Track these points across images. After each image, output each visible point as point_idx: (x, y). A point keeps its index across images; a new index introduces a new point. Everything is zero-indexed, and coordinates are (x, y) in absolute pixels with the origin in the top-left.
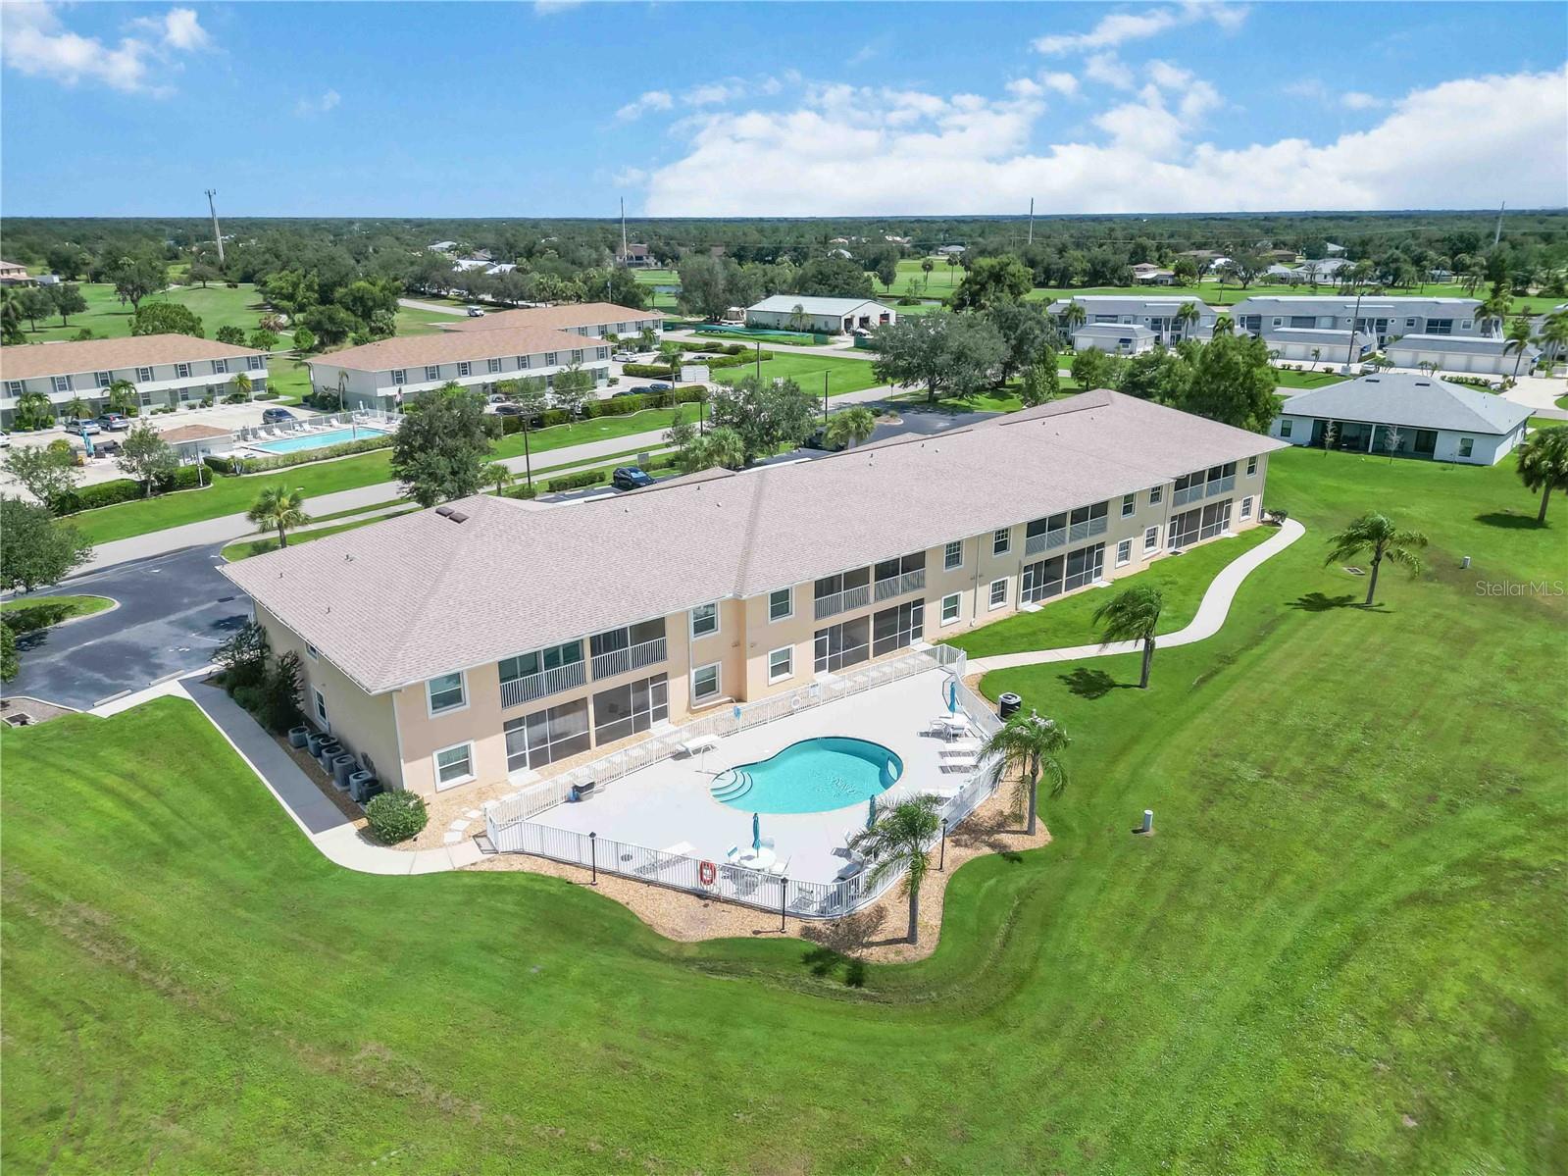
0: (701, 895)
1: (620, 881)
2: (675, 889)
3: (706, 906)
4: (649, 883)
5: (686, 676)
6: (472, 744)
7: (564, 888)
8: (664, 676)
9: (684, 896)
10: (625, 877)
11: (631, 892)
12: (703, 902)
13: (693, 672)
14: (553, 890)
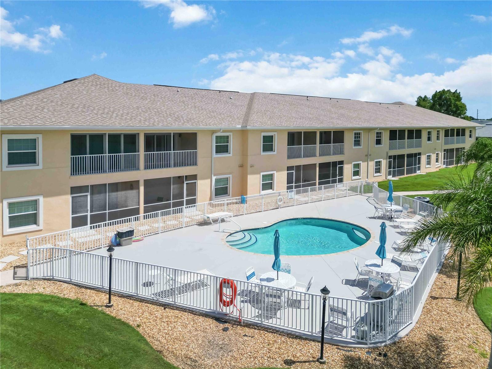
0: (220, 318)
1: (136, 304)
2: (192, 312)
3: (225, 330)
4: (165, 306)
5: (209, 180)
6: (41, 200)
7: (74, 309)
8: (195, 177)
9: (201, 319)
10: (142, 300)
11: (146, 314)
12: (222, 326)
13: (214, 178)
14: (62, 310)
